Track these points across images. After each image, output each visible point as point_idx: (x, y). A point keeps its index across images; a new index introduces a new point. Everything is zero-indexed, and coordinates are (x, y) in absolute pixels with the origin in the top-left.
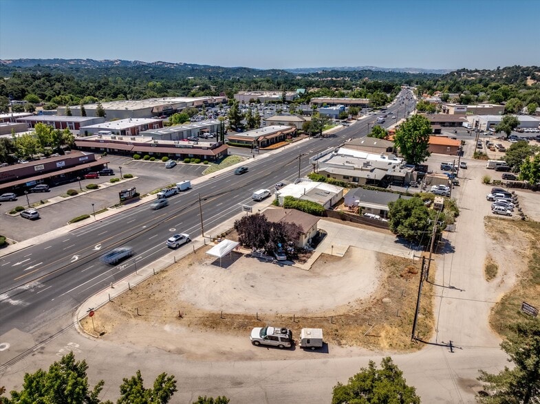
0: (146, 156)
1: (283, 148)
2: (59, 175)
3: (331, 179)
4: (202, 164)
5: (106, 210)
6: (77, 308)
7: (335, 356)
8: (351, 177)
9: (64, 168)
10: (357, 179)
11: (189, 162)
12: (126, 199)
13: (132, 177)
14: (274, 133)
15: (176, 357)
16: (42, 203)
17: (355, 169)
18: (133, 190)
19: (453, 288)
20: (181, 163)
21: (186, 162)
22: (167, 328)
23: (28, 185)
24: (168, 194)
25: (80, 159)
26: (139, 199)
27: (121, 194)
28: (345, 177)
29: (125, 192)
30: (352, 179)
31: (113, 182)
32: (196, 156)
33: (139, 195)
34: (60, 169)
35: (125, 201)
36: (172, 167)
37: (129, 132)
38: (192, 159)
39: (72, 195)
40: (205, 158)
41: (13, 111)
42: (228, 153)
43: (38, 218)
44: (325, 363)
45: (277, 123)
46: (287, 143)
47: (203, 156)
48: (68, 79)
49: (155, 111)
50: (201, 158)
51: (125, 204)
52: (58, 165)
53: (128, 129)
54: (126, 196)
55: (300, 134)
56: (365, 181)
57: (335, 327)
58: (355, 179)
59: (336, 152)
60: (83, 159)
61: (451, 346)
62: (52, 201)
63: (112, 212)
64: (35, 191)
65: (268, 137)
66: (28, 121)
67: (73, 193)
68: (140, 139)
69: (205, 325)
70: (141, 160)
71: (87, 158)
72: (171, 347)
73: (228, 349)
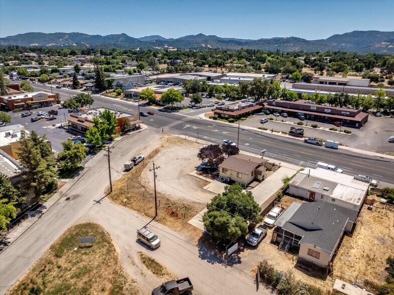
2: (325, 117)
5: (279, 132)
9: (329, 113)
13: (349, 133)
16: (283, 121)
23: (299, 114)
25: (342, 112)
27: (292, 128)
29: (294, 129)
34: (326, 113)
35: (291, 133)
52: (326, 110)
61: (98, 202)
62: (287, 122)
63: (280, 134)
71: (348, 113)
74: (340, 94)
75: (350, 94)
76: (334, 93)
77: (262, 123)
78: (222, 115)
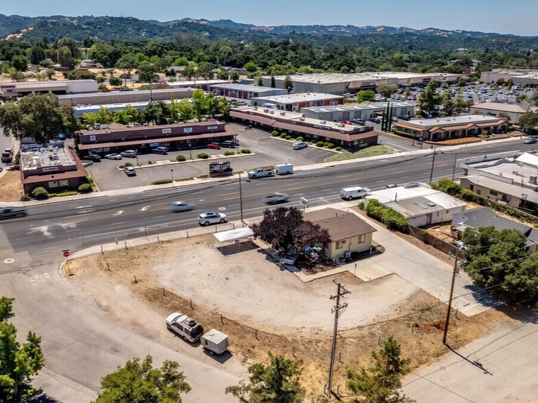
0: (283, 134)
1: (464, 146)
3: (466, 191)
4: (334, 150)
5: (192, 179)
6: (77, 251)
7: (225, 368)
8: (501, 193)
10: (508, 197)
11: (322, 146)
12: (215, 172)
13: (249, 152)
14: (461, 125)
15: (100, 312)
16: (150, 163)
17: (513, 183)
18: (225, 164)
19: (479, 365)
20: (314, 146)
21: (319, 146)
22: (118, 288)
23: (151, 145)
24: (260, 174)
25: (209, 128)
26: (231, 175)
27: (212, 166)
28: (493, 192)
29: (216, 165)
30: (500, 196)
31: (226, 154)
32: (332, 140)
33: (231, 170)
35: (214, 174)
36: (300, 148)
37: (297, 107)
38: (326, 143)
39: (179, 160)
40: (342, 143)
41: (218, 78)
42: (379, 142)
43: (134, 175)
44: (206, 370)
45: (485, 112)
46: (479, 139)
47: (340, 141)
48: (304, 48)
49: (351, 86)
50: (336, 143)
51: (213, 177)
52: (185, 131)
53: (295, 104)
54: (216, 168)
55: (513, 130)
56: (519, 202)
57: (255, 342)
58: (505, 197)
59: (516, 157)
60: (212, 128)
62: (159, 163)
63: (197, 181)
64: (156, 152)
65: (447, 129)
66: (218, 88)
67: (181, 159)
68: (290, 116)
69: (146, 296)
70: (278, 138)
71: (216, 127)
72: (104, 303)
73: (142, 322)
74: (155, 103)
75: (168, 102)
76: (146, 104)
77: (130, 176)
78: (51, 185)
